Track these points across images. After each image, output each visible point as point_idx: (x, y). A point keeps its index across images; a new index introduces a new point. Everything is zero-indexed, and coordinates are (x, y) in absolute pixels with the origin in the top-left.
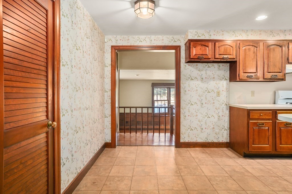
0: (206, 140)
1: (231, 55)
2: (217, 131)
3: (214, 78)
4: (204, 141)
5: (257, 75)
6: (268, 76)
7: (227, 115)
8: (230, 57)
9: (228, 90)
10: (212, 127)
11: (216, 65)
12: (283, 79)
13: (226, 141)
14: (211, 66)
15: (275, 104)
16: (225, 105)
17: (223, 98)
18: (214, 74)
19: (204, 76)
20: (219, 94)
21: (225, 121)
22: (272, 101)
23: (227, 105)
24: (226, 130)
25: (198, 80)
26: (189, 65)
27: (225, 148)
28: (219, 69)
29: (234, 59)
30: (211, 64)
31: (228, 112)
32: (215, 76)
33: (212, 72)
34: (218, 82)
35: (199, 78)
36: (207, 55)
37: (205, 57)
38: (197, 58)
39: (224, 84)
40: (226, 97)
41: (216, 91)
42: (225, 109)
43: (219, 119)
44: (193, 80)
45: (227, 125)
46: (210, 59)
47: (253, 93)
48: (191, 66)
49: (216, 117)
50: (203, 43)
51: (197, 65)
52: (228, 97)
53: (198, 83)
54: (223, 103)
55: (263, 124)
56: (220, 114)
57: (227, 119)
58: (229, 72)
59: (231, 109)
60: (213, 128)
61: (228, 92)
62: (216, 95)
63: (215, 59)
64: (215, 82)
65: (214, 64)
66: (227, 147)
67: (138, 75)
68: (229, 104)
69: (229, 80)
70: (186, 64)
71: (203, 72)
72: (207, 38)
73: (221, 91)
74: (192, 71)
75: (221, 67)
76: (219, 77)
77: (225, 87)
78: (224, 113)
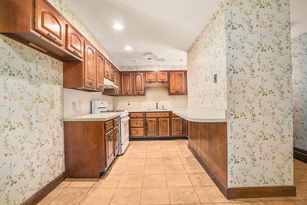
0: (39, 186)
2: (52, 162)
3: (47, 79)
4: (37, 190)
7: (62, 134)
8: (79, 54)
9: (62, 99)
10: (47, 159)
13: (62, 172)
14: (43, 58)
15: (91, 113)
16: (59, 121)
17: (57, 110)
18: (47, 72)
19: (33, 73)
20: (53, 105)
21: (60, 144)
23: (61, 120)
24: (62, 156)
25: (23, 78)
26: (5, 41)
28: (53, 67)
29: (81, 58)
30: (44, 54)
31: (62, 130)
32: (49, 76)
33: (44, 69)
34: (52, 86)
35: (25, 74)
37: (57, 39)
38: (46, 34)
39: (58, 88)
40: (60, 109)
41: (49, 99)
42: (59, 126)
43: (54, 144)
44: (14, 75)
45: (62, 148)
47: (80, 103)
48: (10, 45)
49: (51, 141)
51: (21, 48)
52: (62, 109)
53: (25, 82)
54: (57, 118)
56: (55, 136)
58: (62, 74)
60: (49, 160)
61: (62, 101)
62: (49, 106)
63: (66, 49)
64: (48, 86)
65: (48, 57)
66: (64, 180)
68: (63, 119)
69: (62, 85)
71: (32, 65)
72: (58, 8)
73: (55, 100)
74: (11, 56)
75: (55, 65)
76: (53, 78)
77: (59, 95)
78: (59, 132)
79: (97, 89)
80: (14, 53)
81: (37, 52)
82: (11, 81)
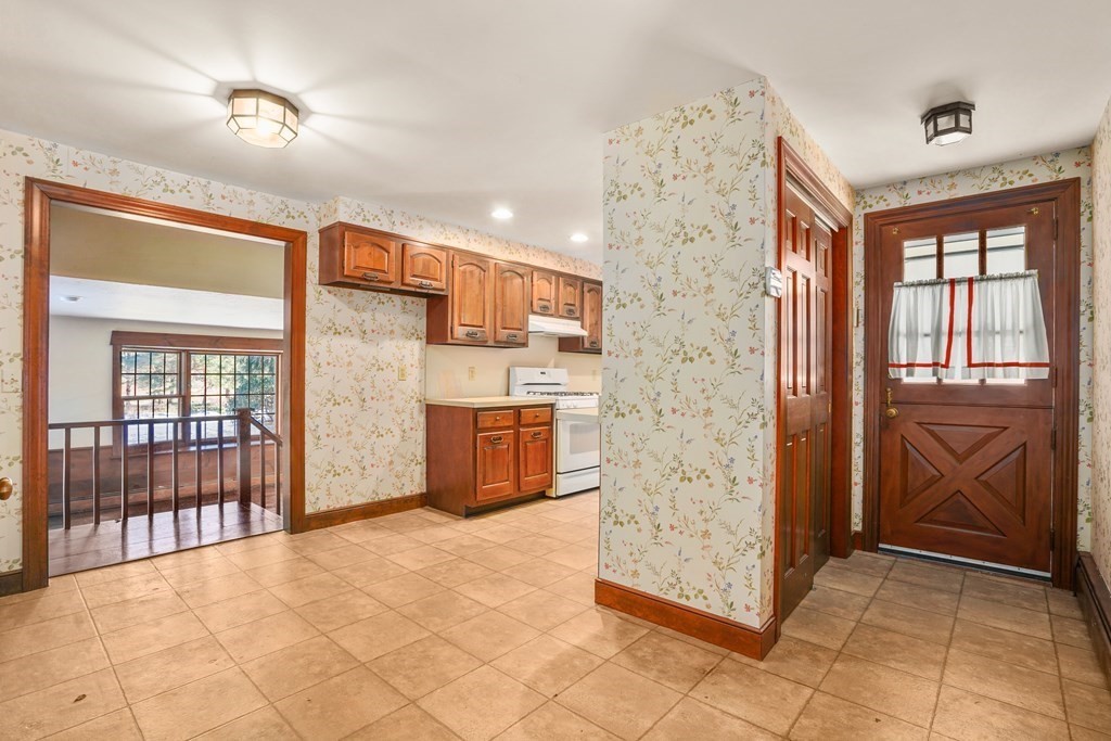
0: (374, 496)
1: (436, 280)
2: (400, 468)
3: (392, 332)
4: (370, 500)
5: (484, 332)
6: (503, 334)
7: (422, 426)
8: (435, 284)
9: (424, 365)
10: (389, 459)
11: (397, 298)
12: (524, 345)
13: (418, 492)
14: (385, 301)
15: (508, 395)
16: (416, 402)
17: (412, 383)
18: (393, 321)
19: (368, 326)
20: (403, 375)
21: (417, 443)
22: (504, 391)
23: (420, 401)
24: (420, 463)
25: (352, 336)
26: (329, 292)
27: (417, 507)
28: (404, 310)
29: (442, 290)
31: (422, 419)
32: (396, 328)
33: (387, 318)
34: (401, 343)
35: (356, 330)
36: (384, 272)
37: (380, 276)
38: (360, 275)
39: (413, 349)
40: (420, 381)
41: (396, 365)
42: (416, 412)
43: (403, 439)
44: (339, 333)
45: (420, 451)
46: (391, 283)
47: (472, 370)
48: (335, 295)
49: (397, 432)
50: (376, 240)
51: (351, 294)
52: (423, 382)
53: (356, 342)
54: (412, 397)
55: (500, 439)
56: (406, 426)
57: (420, 435)
58: (425, 319)
59: (432, 411)
60: (391, 463)
61: (424, 369)
62: (395, 376)
63: (403, 284)
64: (394, 343)
65: (394, 297)
66: (422, 506)
67: (75, 299)
68: (425, 399)
69: (425, 340)
70: (320, 288)
71: (367, 316)
72: (386, 228)
73: (408, 365)
74: (337, 309)
75: (409, 306)
76: (404, 329)
77: (416, 357)
78: (415, 421)
79: (496, 342)
80: (340, 305)
81: (375, 294)
82: (337, 341)
